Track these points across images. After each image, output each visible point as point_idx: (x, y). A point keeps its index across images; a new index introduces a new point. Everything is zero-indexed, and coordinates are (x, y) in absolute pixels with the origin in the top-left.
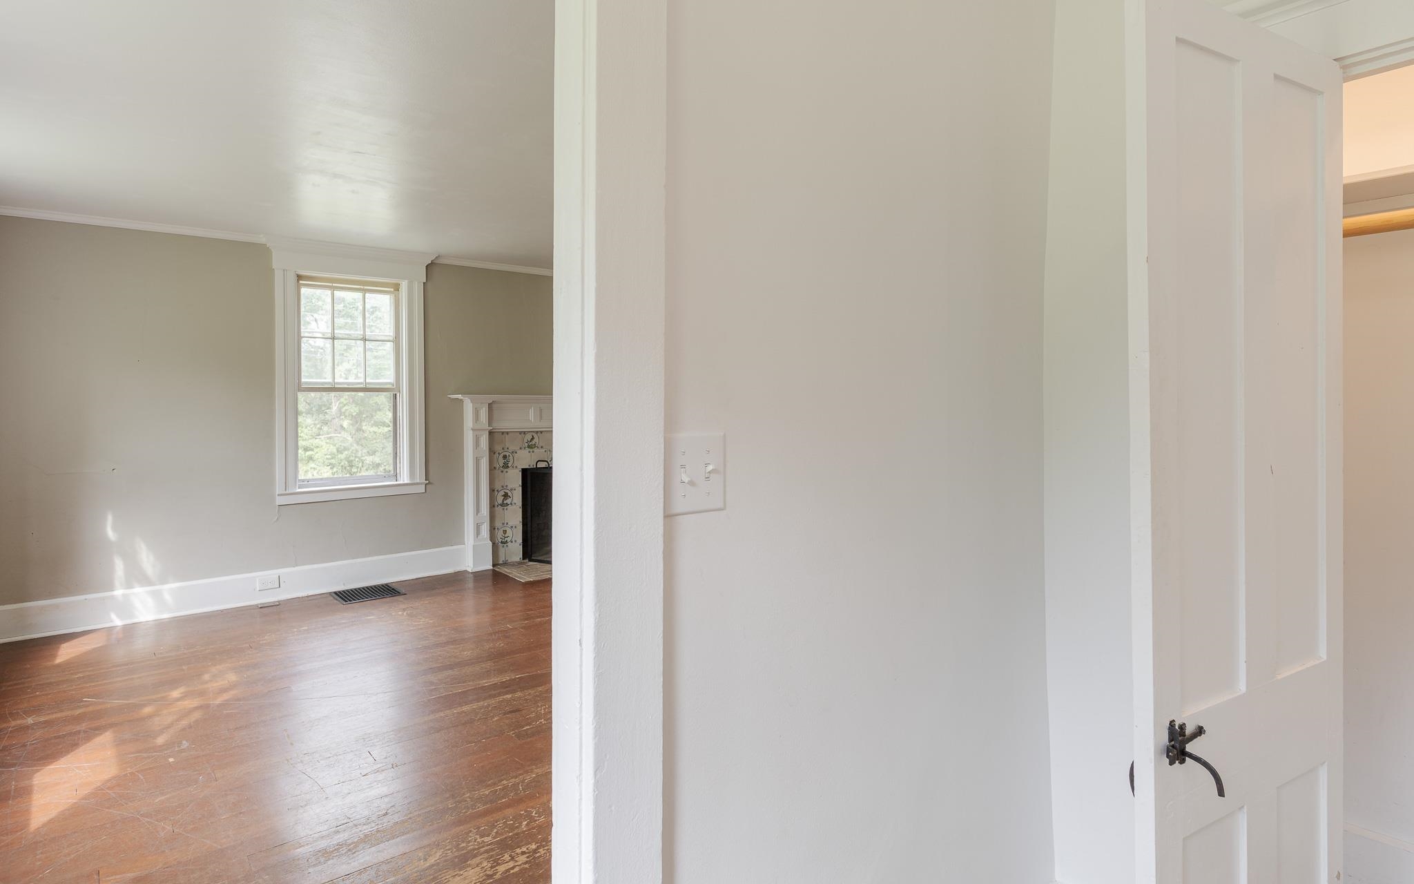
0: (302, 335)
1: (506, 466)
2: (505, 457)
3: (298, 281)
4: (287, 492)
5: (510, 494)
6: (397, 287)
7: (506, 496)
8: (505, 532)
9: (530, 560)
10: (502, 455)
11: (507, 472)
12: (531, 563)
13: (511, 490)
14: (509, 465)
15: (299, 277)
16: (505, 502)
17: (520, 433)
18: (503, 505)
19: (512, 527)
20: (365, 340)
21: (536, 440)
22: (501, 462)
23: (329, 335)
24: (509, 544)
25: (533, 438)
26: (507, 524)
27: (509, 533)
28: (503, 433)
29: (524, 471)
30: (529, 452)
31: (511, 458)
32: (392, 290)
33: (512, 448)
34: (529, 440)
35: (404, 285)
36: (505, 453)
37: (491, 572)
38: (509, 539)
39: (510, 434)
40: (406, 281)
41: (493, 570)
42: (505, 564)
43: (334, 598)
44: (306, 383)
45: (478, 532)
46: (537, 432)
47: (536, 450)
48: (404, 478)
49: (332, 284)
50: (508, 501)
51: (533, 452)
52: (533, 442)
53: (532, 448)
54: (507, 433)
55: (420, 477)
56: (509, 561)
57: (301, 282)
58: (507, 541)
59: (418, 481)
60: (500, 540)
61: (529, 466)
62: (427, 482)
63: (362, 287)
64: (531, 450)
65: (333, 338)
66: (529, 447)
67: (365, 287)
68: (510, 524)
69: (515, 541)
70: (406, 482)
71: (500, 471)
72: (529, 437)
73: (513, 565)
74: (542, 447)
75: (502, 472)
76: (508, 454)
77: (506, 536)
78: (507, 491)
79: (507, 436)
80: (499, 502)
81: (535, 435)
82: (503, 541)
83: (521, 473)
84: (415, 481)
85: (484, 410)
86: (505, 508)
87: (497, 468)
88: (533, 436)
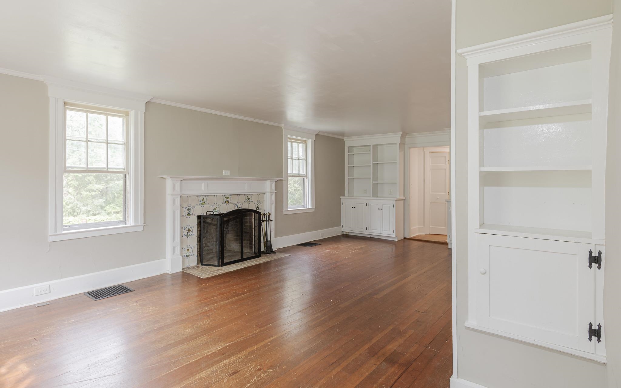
0: (67, 138)
1: (189, 214)
2: (189, 209)
3: (65, 106)
4: (56, 233)
5: (191, 230)
6: (127, 114)
7: (189, 230)
8: (188, 250)
9: (202, 265)
10: (187, 209)
11: (189, 218)
12: (203, 266)
13: (192, 227)
14: (191, 214)
15: (66, 104)
17: (197, 196)
18: (187, 235)
19: (192, 247)
20: (107, 143)
21: (205, 200)
22: (187, 212)
23: (85, 140)
24: (190, 257)
25: (204, 199)
26: (189, 246)
27: (190, 251)
28: (187, 196)
29: (199, 217)
31: (192, 210)
32: (124, 115)
33: (192, 205)
34: (202, 200)
35: (132, 113)
36: (188, 208)
37: (181, 273)
38: (190, 254)
39: (192, 197)
40: (134, 111)
41: (183, 272)
42: (188, 268)
43: (87, 296)
44: (69, 167)
45: (174, 251)
46: (206, 196)
47: (205, 205)
48: (131, 222)
49: (88, 109)
50: (190, 233)
52: (204, 201)
53: (203, 204)
54: (190, 196)
55: (140, 222)
56: (190, 266)
57: (66, 107)
58: (189, 255)
59: (139, 224)
60: (186, 255)
61: (202, 214)
62: (145, 224)
63: (106, 112)
64: (203, 206)
65: (87, 141)
66: (201, 204)
67: (107, 112)
68: (191, 246)
69: (194, 255)
70: (132, 225)
72: (201, 198)
73: (193, 268)
74: (208, 204)
75: (187, 218)
76: (190, 208)
77: (189, 252)
78: (189, 228)
79: (190, 198)
80: (186, 234)
81: (204, 197)
82: (187, 255)
83: (197, 218)
84: (138, 224)
85: (178, 183)
86: (188, 237)
87: (184, 216)
88: (203, 198)
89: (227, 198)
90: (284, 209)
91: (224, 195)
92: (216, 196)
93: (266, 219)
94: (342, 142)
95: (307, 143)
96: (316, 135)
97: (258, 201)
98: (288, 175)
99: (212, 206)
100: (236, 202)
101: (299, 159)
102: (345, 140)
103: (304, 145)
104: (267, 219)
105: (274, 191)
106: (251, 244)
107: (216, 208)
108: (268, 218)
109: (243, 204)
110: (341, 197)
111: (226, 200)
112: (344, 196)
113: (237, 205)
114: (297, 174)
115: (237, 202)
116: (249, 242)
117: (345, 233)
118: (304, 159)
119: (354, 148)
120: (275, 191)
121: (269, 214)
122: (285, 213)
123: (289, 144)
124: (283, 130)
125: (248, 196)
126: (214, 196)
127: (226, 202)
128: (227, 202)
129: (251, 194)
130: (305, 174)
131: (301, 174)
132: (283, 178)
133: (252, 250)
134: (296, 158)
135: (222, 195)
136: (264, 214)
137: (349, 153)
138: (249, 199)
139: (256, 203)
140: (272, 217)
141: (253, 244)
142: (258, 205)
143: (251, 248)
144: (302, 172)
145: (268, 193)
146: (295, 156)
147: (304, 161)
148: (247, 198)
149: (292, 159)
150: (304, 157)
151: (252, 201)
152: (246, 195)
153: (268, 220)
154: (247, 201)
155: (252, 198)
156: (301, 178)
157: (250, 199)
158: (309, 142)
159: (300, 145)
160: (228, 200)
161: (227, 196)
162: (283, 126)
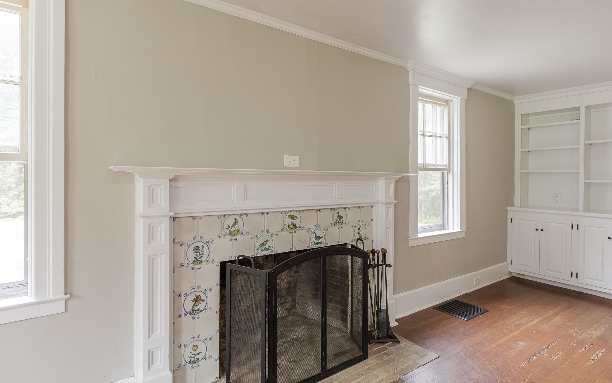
1: (198, 261)
2: (197, 249)
5: (203, 297)
7: (197, 300)
8: (195, 347)
10: (192, 247)
11: (199, 268)
13: (205, 291)
14: (203, 259)
16: (196, 308)
17: (219, 217)
18: (193, 312)
19: (205, 339)
21: (240, 224)
22: (192, 255)
24: (201, 363)
25: (236, 222)
26: (198, 336)
27: (202, 348)
28: (194, 218)
30: (231, 240)
31: (206, 249)
33: (206, 238)
34: (231, 225)
36: (196, 244)
38: (200, 356)
39: (204, 219)
45: (150, 361)
46: (241, 215)
47: (239, 237)
50: (201, 306)
51: (236, 239)
52: (236, 228)
53: (234, 235)
54: (201, 218)
55: (55, 292)
58: (198, 359)
59: (51, 297)
60: (188, 360)
61: (231, 257)
62: (68, 296)
64: (233, 238)
66: (230, 234)
68: (203, 337)
69: (210, 357)
71: (190, 267)
72: (230, 221)
74: (247, 233)
75: (193, 269)
76: (200, 244)
77: (197, 352)
78: (197, 293)
79: (200, 221)
80: (189, 308)
81: (239, 219)
82: (192, 359)
83: (219, 268)
84: (47, 298)
85: (162, 187)
86: (196, 316)
87: (186, 265)
88: (236, 220)
89: (293, 217)
90: (411, 237)
91: (286, 212)
92: (268, 213)
93: (376, 262)
94: (509, 106)
95: (451, 104)
96: (469, 89)
97: (359, 221)
98: (420, 166)
99: (257, 237)
100: (314, 227)
101: (436, 136)
102: (515, 102)
103: (446, 110)
104: (380, 263)
105: (392, 199)
106: (344, 312)
107: (267, 241)
108: (382, 261)
109: (327, 230)
110: (508, 208)
111: (289, 221)
112: (513, 205)
113: (315, 233)
114: (432, 165)
115: (316, 226)
116: (340, 307)
117: (514, 275)
118: (445, 136)
119: (530, 118)
120: (395, 200)
121: (384, 252)
122: (412, 244)
123: (420, 104)
124: (411, 74)
125: (338, 213)
126: (263, 213)
127: (289, 228)
128: (292, 227)
129: (345, 208)
130: (448, 166)
131: (440, 165)
132: (408, 172)
133: (346, 327)
134: (432, 134)
135: (282, 212)
136: (373, 252)
137: (523, 127)
138: (340, 217)
139: (355, 226)
140: (390, 260)
141: (349, 313)
142: (359, 229)
143: (345, 320)
144: (443, 161)
145: (379, 205)
146: (429, 129)
147: (445, 139)
148: (336, 216)
149: (424, 135)
150: (445, 132)
151: (348, 220)
152: (334, 209)
153: (382, 265)
154: (337, 222)
155: (349, 217)
156: (439, 172)
157: (342, 217)
158: (457, 103)
159: (439, 108)
160: (294, 222)
161: (292, 213)
162: (410, 65)
